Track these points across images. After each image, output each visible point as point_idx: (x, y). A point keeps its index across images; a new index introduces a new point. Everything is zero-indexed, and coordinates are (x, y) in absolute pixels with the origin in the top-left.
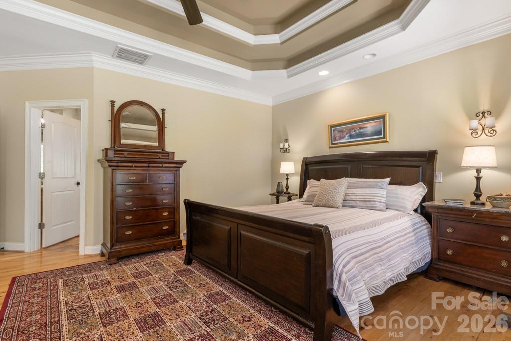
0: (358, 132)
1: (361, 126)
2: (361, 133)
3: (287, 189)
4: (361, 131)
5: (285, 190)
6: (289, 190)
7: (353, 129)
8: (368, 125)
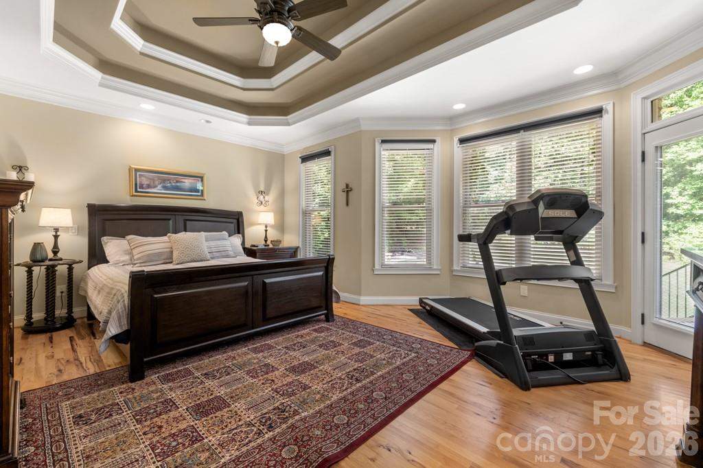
0: (173, 184)
1: (178, 179)
2: (177, 186)
3: (55, 253)
4: (178, 184)
5: (51, 255)
6: (59, 255)
7: (168, 180)
8: (186, 181)
